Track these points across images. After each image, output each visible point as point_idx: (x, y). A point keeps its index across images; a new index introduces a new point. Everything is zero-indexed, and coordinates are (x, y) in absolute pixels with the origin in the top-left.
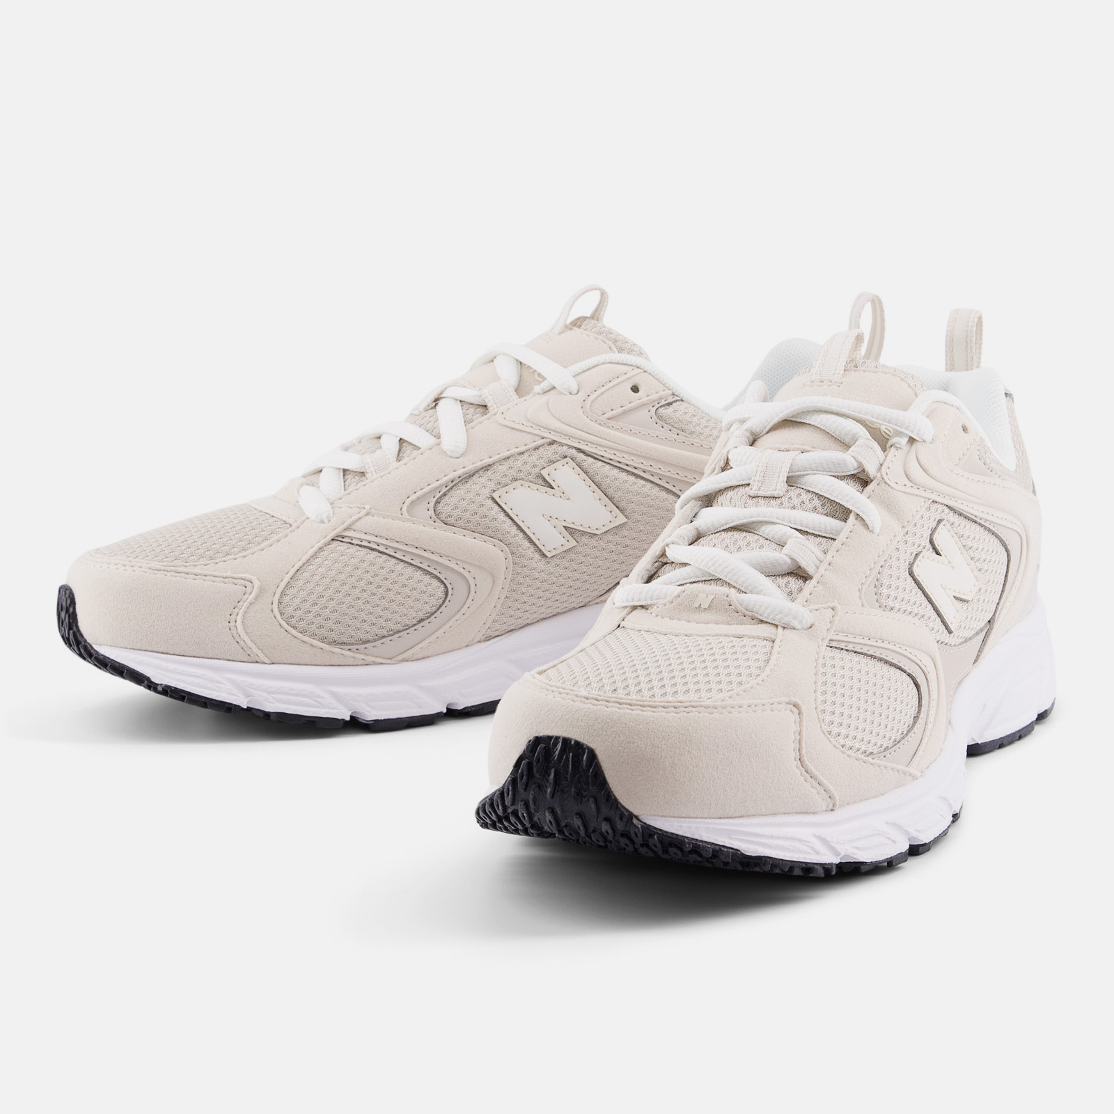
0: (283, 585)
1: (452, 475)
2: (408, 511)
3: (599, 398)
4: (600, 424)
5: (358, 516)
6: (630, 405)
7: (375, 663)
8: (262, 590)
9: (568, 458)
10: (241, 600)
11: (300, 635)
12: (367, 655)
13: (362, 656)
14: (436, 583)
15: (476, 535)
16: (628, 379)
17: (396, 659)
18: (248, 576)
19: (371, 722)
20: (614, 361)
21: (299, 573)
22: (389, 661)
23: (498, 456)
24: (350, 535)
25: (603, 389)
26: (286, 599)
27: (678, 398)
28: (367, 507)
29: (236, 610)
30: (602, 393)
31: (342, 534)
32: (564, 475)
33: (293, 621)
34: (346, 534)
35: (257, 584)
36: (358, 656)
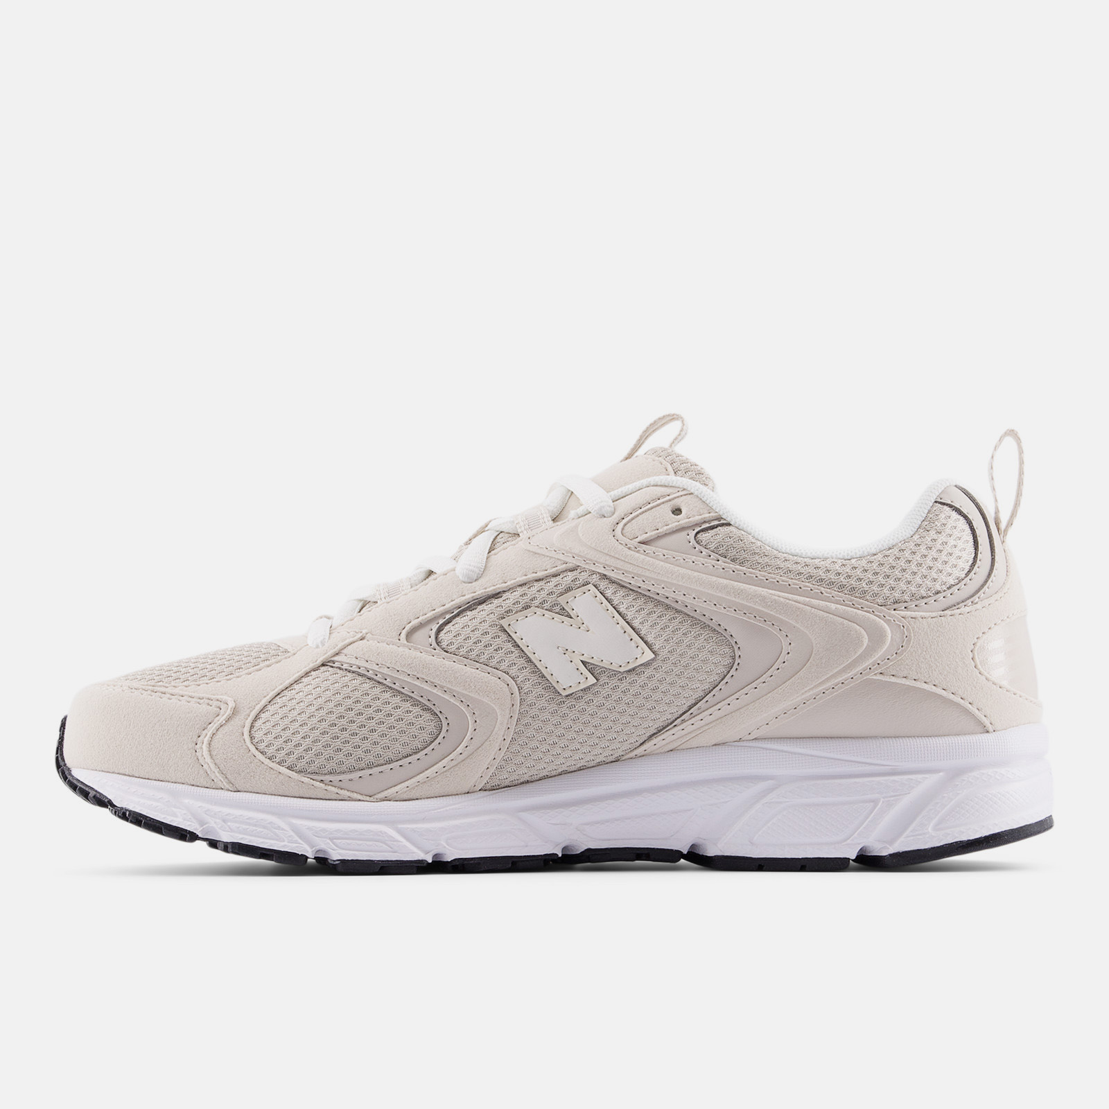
0: (258, 708)
1: (458, 601)
2: (407, 636)
3: (633, 521)
4: (629, 548)
5: (351, 640)
6: (665, 528)
7: (350, 799)
8: (235, 712)
9: (590, 585)
10: (213, 721)
11: (267, 761)
12: (341, 789)
13: (336, 790)
14: (427, 716)
15: (478, 665)
16: (670, 500)
17: (376, 796)
18: (224, 698)
19: (337, 862)
20: (659, 484)
21: (279, 696)
22: (368, 798)
23: (512, 582)
24: (340, 660)
25: (640, 511)
26: (258, 724)
27: (725, 522)
28: (364, 631)
29: (204, 732)
30: (638, 516)
31: (332, 659)
32: (584, 603)
33: (262, 746)
34: (335, 659)
35: (232, 704)
36: (329, 788)
